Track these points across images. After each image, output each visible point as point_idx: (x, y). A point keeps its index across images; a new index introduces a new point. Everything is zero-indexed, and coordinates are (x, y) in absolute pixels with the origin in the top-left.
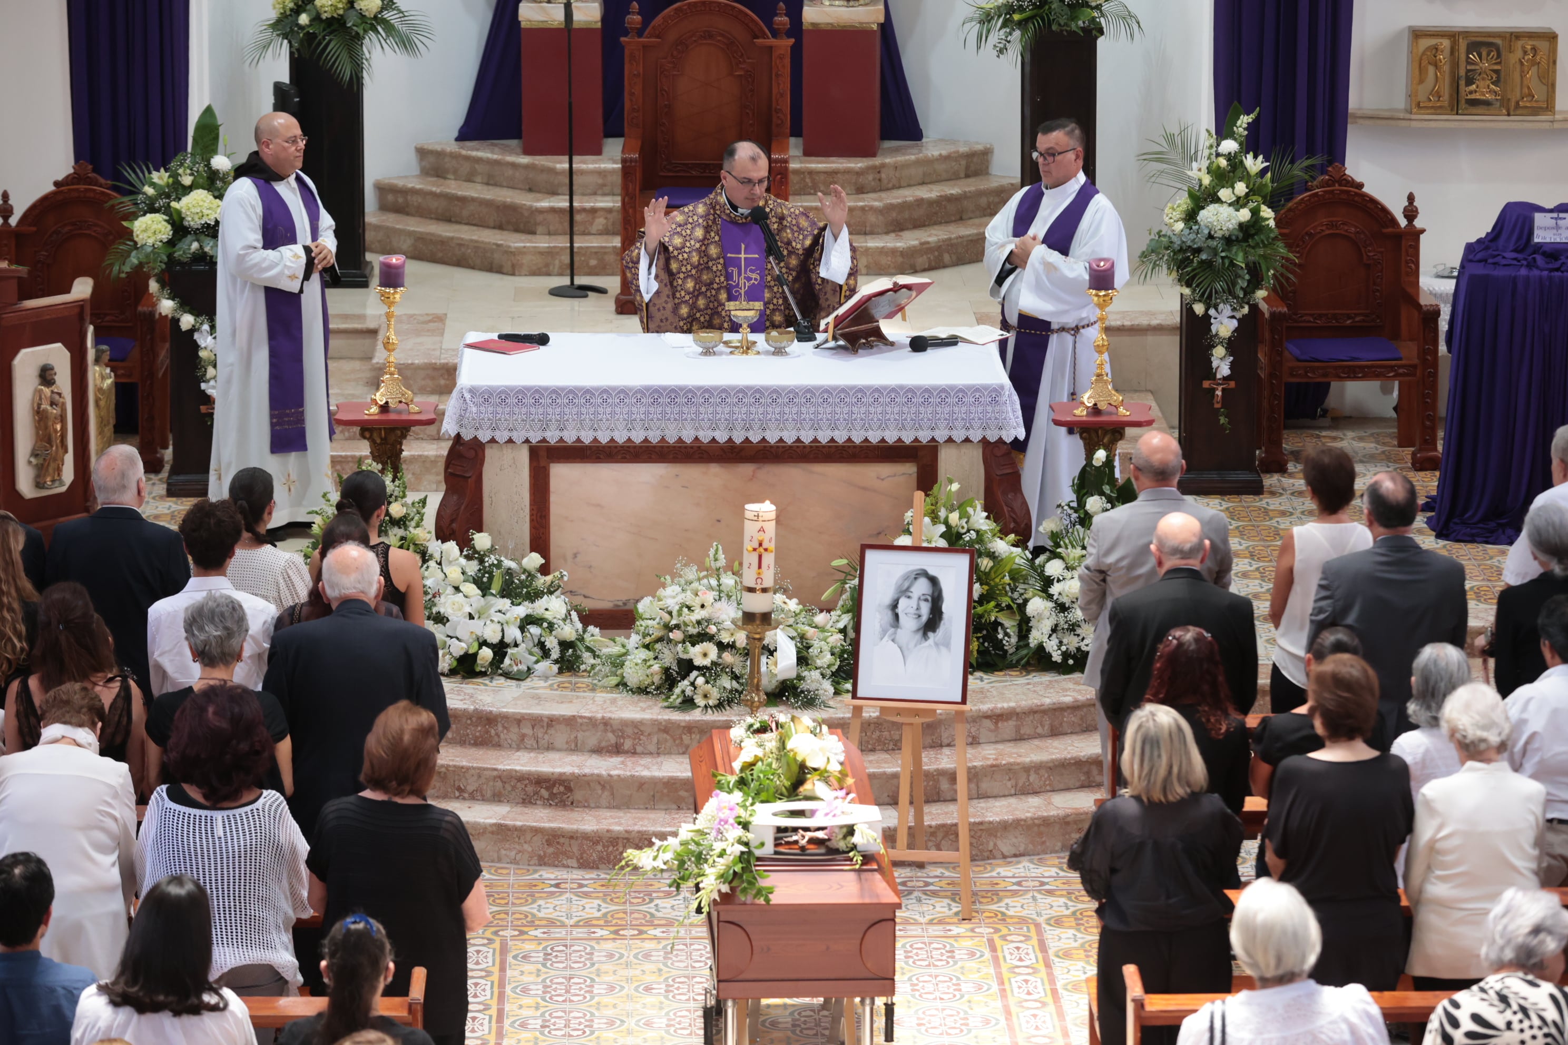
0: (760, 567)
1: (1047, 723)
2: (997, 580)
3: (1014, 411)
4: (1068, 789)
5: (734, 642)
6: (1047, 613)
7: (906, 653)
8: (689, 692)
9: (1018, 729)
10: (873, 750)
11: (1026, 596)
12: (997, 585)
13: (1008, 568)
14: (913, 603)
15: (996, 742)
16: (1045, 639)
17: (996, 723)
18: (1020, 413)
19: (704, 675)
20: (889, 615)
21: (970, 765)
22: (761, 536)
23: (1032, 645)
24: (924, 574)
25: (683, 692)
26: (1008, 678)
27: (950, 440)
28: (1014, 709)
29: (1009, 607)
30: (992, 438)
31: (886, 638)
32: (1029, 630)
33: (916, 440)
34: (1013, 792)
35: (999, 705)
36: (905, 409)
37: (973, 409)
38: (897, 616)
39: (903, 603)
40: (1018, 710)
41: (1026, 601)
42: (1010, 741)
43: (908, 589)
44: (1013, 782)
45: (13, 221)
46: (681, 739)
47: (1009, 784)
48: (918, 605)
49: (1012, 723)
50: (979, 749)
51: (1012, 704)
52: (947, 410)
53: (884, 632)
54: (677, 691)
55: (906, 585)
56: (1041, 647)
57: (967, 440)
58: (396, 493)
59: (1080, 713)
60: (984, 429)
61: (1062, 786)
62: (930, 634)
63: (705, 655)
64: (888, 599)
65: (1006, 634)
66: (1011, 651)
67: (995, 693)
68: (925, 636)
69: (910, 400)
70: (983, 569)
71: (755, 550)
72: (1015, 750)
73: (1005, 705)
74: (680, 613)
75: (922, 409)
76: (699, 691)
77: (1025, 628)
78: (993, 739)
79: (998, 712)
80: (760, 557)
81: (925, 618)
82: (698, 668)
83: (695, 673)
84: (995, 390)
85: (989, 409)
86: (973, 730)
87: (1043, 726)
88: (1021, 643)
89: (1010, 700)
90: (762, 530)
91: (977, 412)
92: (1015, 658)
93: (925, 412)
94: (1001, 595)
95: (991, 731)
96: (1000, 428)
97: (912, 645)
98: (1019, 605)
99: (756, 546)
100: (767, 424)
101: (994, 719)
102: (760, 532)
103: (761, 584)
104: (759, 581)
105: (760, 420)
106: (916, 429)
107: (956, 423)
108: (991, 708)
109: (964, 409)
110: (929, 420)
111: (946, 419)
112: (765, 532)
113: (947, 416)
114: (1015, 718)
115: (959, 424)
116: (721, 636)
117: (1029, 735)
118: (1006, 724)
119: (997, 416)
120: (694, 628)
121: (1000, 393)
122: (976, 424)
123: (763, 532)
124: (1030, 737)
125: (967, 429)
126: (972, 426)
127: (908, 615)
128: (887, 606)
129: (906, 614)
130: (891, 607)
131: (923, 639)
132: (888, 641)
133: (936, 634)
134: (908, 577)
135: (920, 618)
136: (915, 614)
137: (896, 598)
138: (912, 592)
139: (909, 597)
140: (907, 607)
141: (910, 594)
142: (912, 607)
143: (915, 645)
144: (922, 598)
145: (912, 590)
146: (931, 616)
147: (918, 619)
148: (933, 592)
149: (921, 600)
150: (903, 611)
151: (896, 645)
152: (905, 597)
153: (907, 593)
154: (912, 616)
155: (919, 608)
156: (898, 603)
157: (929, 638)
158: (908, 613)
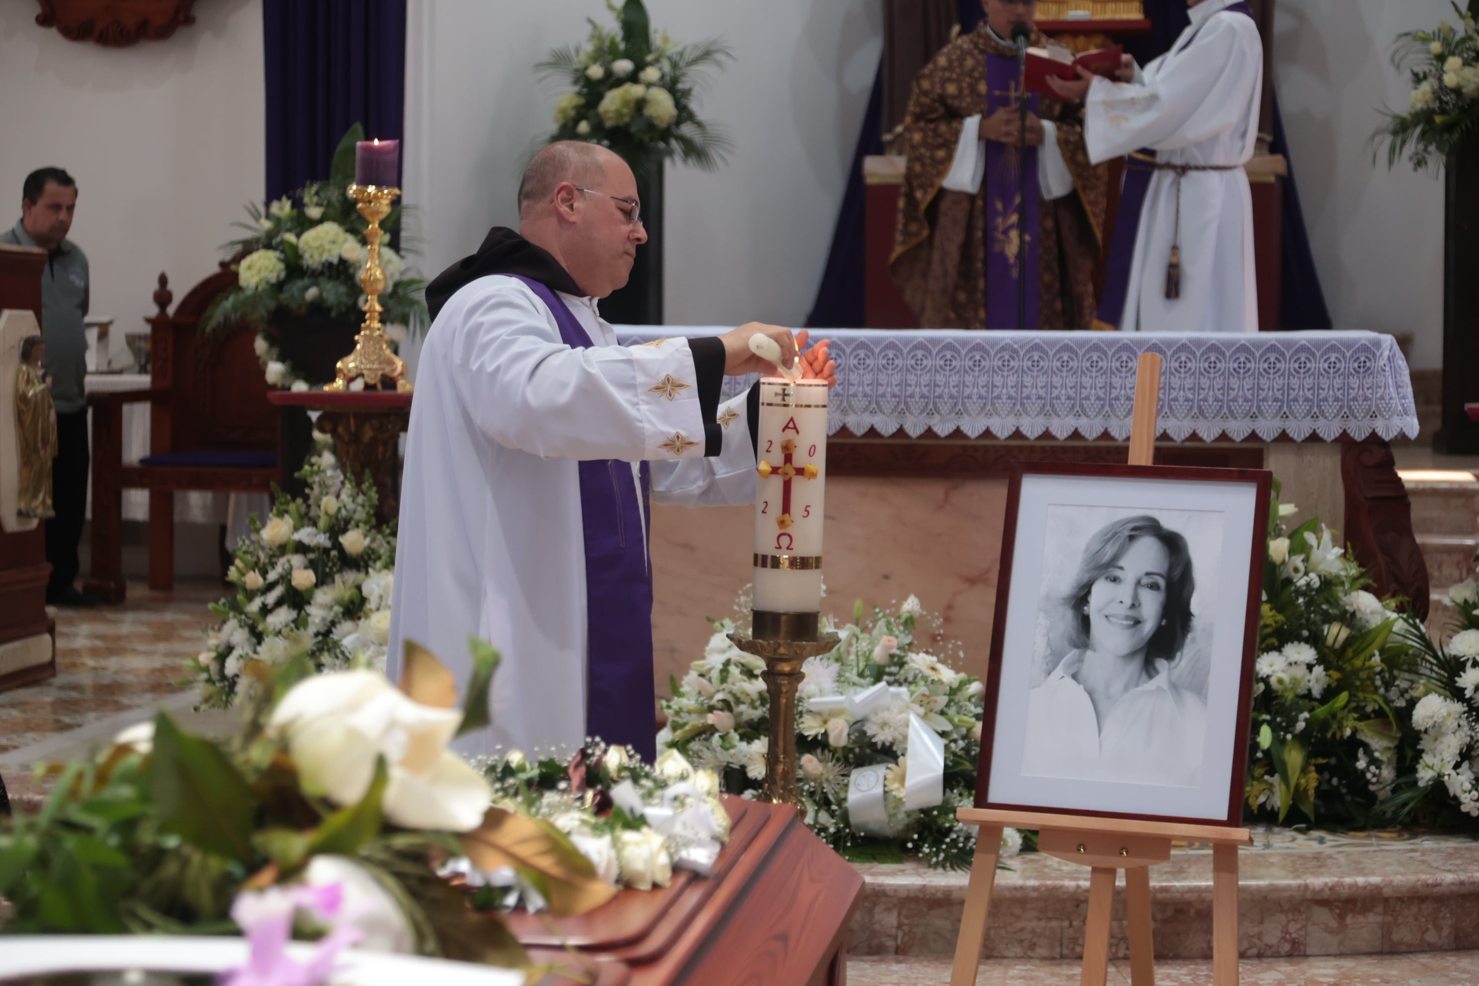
0: (786, 508)
1: (1447, 923)
2: (1358, 663)
3: (1398, 387)
5: (825, 734)
6: (1451, 724)
7: (1103, 705)
9: (1386, 930)
11: (1414, 694)
12: (1356, 672)
13: (1378, 642)
14: (1124, 592)
15: (1341, 955)
16: (1448, 770)
17: (1341, 917)
18: (1409, 391)
20: (1067, 619)
23: (1421, 784)
24: (1152, 527)
26: (1374, 841)
27: (1283, 438)
28: (1377, 888)
29: (1379, 714)
30: (1359, 434)
31: (1059, 671)
32: (1418, 754)
33: (1224, 436)
35: (1348, 880)
36: (1205, 382)
37: (1324, 382)
38: (1085, 623)
39: (1101, 592)
40: (1387, 892)
41: (1412, 703)
42: (1369, 954)
43: (1113, 562)
45: (171, 310)
48: (1136, 597)
49: (1373, 919)
50: (1304, 965)
51: (1375, 880)
52: (1279, 382)
53: (1054, 659)
55: (1109, 552)
56: (1439, 785)
57: (1314, 438)
58: (357, 516)
60: (1345, 417)
62: (1161, 664)
64: (1066, 585)
65: (1373, 761)
66: (1382, 795)
67: (1342, 860)
68: (1149, 668)
69: (1213, 365)
70: (1330, 640)
71: (775, 471)
72: (1378, 971)
73: (1360, 880)
75: (1234, 382)
77: (1409, 754)
78: (1334, 949)
79: (1345, 892)
80: (787, 487)
81: (1149, 627)
85: (1354, 382)
86: (1293, 927)
87: (1439, 929)
88: (1402, 780)
89: (1373, 873)
91: (1331, 387)
92: (1389, 809)
93: (1241, 387)
94: (1363, 689)
95: (1331, 932)
96: (1374, 416)
97: (1117, 686)
98: (1398, 711)
100: (964, 404)
101: (1337, 907)
102: (787, 430)
103: (788, 548)
104: (785, 541)
105: (952, 397)
106: (1224, 417)
107: (1295, 407)
108: (1330, 884)
109: (1309, 382)
110: (1246, 400)
111: (1276, 400)
112: (798, 432)
113: (1278, 395)
114: (1380, 909)
115: (1300, 408)
116: (802, 723)
117: (1410, 945)
118: (1361, 919)
119: (1368, 393)
120: (755, 708)
121: (1374, 354)
122: (1330, 409)
123: (794, 431)
124: (1412, 949)
125: (1315, 417)
126: (1322, 413)
127: (1111, 619)
128: (1064, 599)
129: (1106, 617)
130: (1074, 601)
131: (1144, 676)
132: (1063, 677)
133: (1174, 663)
134: (1115, 534)
135: (1139, 626)
136: (1127, 618)
137: (1085, 581)
138: (1121, 568)
139: (1115, 580)
140: (1110, 602)
141: (1118, 573)
142: (1121, 602)
143: (1126, 689)
144: (1145, 581)
145: (1121, 563)
146: (1164, 623)
147: (1133, 630)
148: (1171, 568)
149: (1143, 586)
150: (1100, 611)
151: (1081, 687)
152: (1107, 578)
153: (1111, 569)
154: (1120, 622)
155: (1137, 604)
156: (1089, 592)
157: (1157, 672)
158: (1112, 616)
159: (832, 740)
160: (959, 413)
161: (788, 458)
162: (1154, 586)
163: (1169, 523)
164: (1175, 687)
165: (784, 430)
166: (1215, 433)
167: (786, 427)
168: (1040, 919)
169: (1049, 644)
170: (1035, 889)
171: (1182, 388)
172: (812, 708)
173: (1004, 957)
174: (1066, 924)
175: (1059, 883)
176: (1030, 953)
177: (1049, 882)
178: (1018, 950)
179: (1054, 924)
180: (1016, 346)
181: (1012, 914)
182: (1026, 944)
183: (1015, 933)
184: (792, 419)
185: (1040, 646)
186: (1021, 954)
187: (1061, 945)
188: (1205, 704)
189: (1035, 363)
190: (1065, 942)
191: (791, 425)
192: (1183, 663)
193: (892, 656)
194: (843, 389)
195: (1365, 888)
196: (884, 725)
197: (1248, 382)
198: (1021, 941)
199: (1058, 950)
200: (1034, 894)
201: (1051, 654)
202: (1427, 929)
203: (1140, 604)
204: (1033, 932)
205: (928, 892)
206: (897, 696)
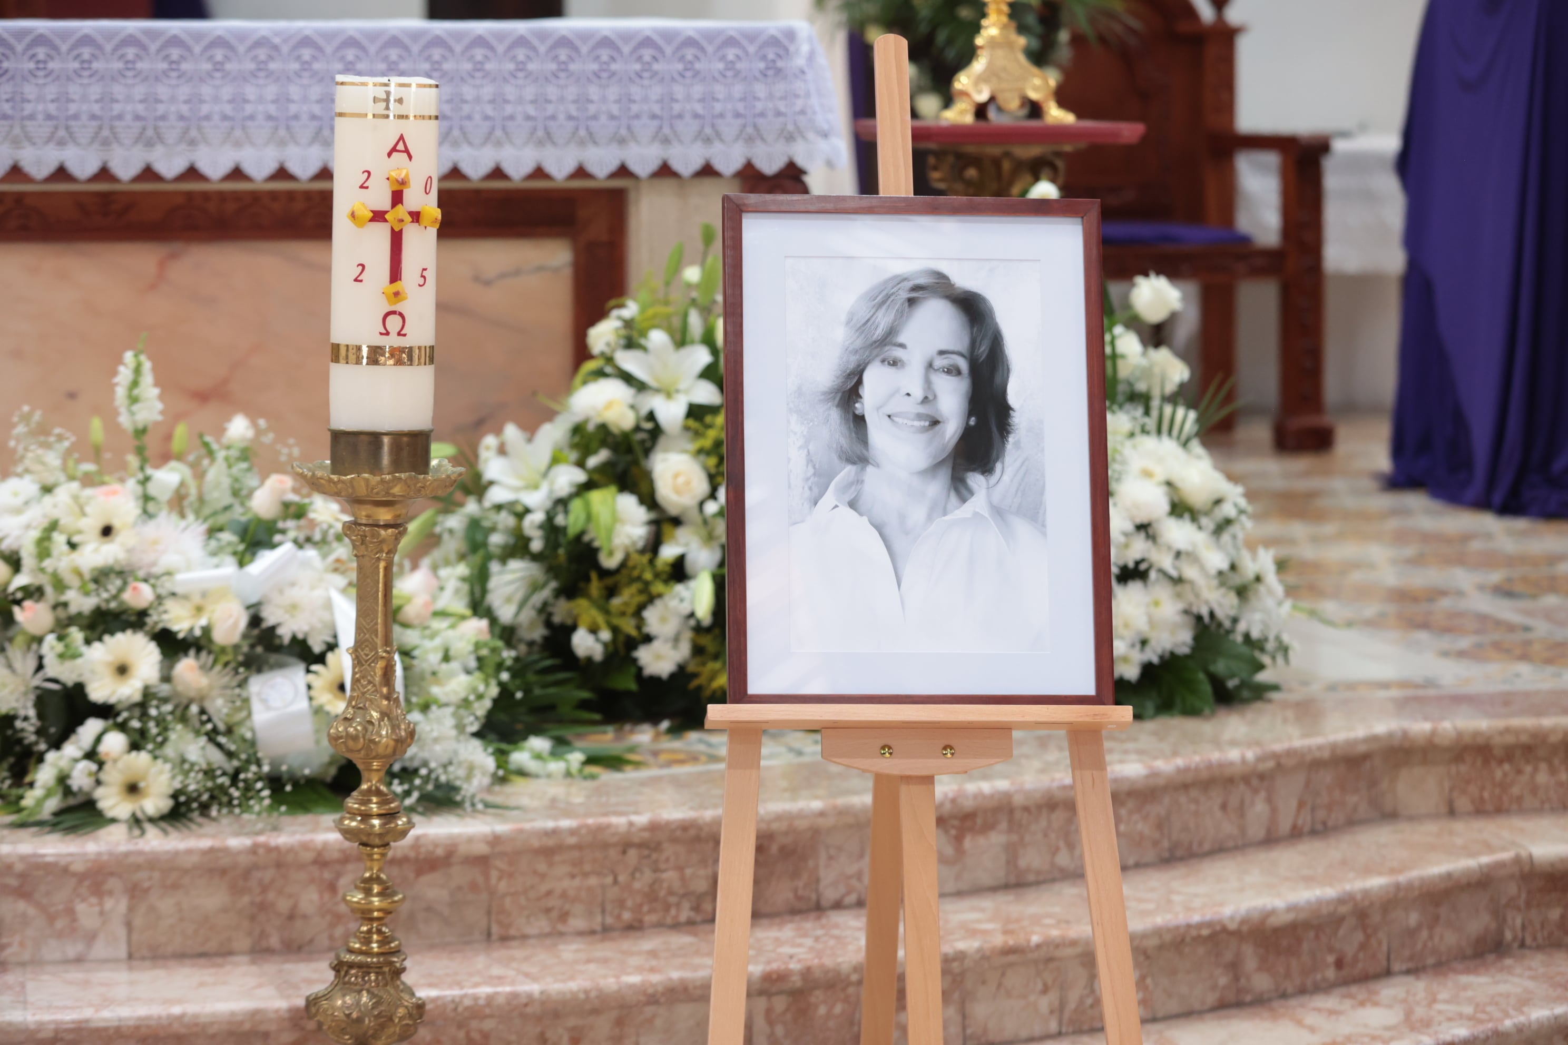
0: (395, 274)
4: (1188, 1014)
5: (207, 630)
7: (899, 544)
8: (81, 776)
9: (1012, 852)
10: (634, 928)
14: (910, 379)
17: (959, 839)
19: (122, 727)
20: (833, 422)
21: (947, 949)
22: (399, 166)
24: (940, 285)
25: (63, 780)
27: (665, 171)
28: (1007, 795)
30: (770, 164)
31: (829, 498)
33: (581, 172)
34: (1053, 1026)
36: (553, 92)
37: (719, 90)
38: (859, 421)
39: (876, 381)
40: (1018, 800)
43: (889, 338)
44: (1053, 997)
46: (70, 912)
47: (1044, 1003)
48: (928, 383)
49: (997, 839)
53: (820, 480)
54: (44, 775)
55: (884, 320)
57: (707, 171)
59: (1157, 810)
60: (750, 140)
61: (1173, 1006)
62: (976, 480)
63: (122, 670)
64: (825, 372)
68: (958, 485)
69: (563, 67)
71: (378, 216)
74: (43, 548)
75: (594, 91)
76: (114, 776)
79: (969, 804)
80: (397, 239)
81: (952, 428)
82: (105, 711)
83: (93, 726)
84: (774, 41)
85: (760, 89)
90: (400, 147)
91: (730, 97)
93: (604, 98)
95: (946, 861)
96: (790, 138)
97: (918, 514)
99: (383, 202)
100: (199, 129)
101: (953, 827)
102: (395, 154)
103: (399, 334)
104: (394, 323)
105: (182, 118)
106: (582, 143)
107: (680, 125)
108: (951, 795)
109: (698, 90)
110: (612, 117)
111: (654, 117)
112: (410, 157)
113: (656, 109)
114: (1004, 825)
115: (688, 128)
116: (165, 612)
117: (1038, 873)
118: (982, 841)
119: (782, 106)
120: (87, 594)
121: (786, 50)
122: (729, 128)
123: (405, 155)
124: (1041, 878)
125: (708, 141)
126: (718, 135)
127: (896, 419)
128: (824, 393)
129: (889, 416)
130: (839, 395)
131: (953, 498)
132: (836, 506)
133: (994, 478)
134: (888, 297)
135: (938, 428)
136: (919, 417)
137: (852, 366)
138: (902, 346)
139: (895, 363)
140: (892, 395)
141: (898, 353)
142: (908, 394)
143: (930, 518)
144: (939, 362)
145: (901, 339)
146: (972, 421)
147: (931, 433)
148: (973, 344)
149: (936, 370)
150: (878, 409)
151: (865, 519)
152: (883, 361)
153: (887, 348)
154: (910, 423)
155: (931, 397)
156: (860, 382)
157: (972, 493)
158: (897, 415)
159: (221, 636)
160: (192, 143)
161: (397, 198)
162: (954, 371)
163: (964, 280)
164: (998, 512)
165: (389, 155)
166: (569, 167)
167: (394, 149)
168: (573, 876)
169: (810, 460)
170: (573, 832)
171: (520, 100)
172: (178, 590)
173: (525, 937)
174: (609, 880)
175: (603, 820)
176: (560, 927)
177: (590, 821)
178: (542, 924)
179: (593, 881)
180: (277, 40)
181: (535, 872)
182: (555, 914)
183: (539, 899)
184: (402, 138)
185: (798, 466)
186: (547, 929)
187: (603, 911)
188: (1044, 534)
189: (306, 66)
190: (609, 907)
191: (401, 147)
192: (1006, 478)
193: (286, 505)
194: (13, 108)
195: (992, 796)
196: (293, 608)
197: (613, 92)
198: (548, 911)
199: (599, 919)
200: (572, 840)
201: (814, 474)
202: (1057, 849)
203: (935, 397)
204: (564, 895)
205: (423, 850)
206: (306, 564)
